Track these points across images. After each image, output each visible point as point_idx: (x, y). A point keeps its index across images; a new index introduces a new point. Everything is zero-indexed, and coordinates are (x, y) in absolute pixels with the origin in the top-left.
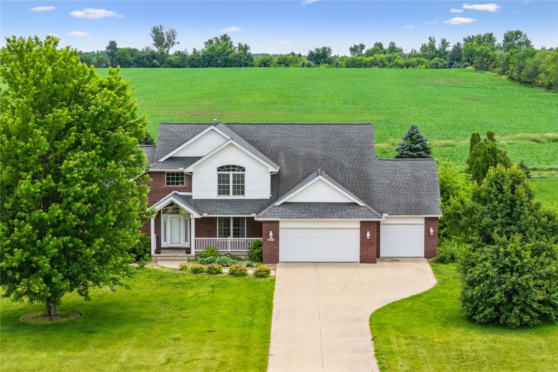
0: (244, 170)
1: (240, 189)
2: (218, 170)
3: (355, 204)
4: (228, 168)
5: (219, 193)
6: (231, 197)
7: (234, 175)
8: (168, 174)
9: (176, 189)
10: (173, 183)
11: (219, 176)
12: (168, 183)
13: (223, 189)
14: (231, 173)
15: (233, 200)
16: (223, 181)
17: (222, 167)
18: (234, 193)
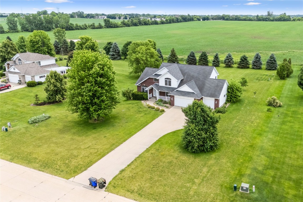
0: (171, 80)
1: (170, 85)
2: (165, 79)
3: (194, 93)
4: (167, 78)
5: (165, 85)
6: (168, 86)
7: (169, 81)
8: (154, 79)
9: (156, 82)
10: (156, 81)
11: (165, 80)
12: (155, 81)
13: (166, 84)
14: (168, 80)
15: (168, 87)
16: (166, 81)
17: (166, 78)
18: (169, 85)
